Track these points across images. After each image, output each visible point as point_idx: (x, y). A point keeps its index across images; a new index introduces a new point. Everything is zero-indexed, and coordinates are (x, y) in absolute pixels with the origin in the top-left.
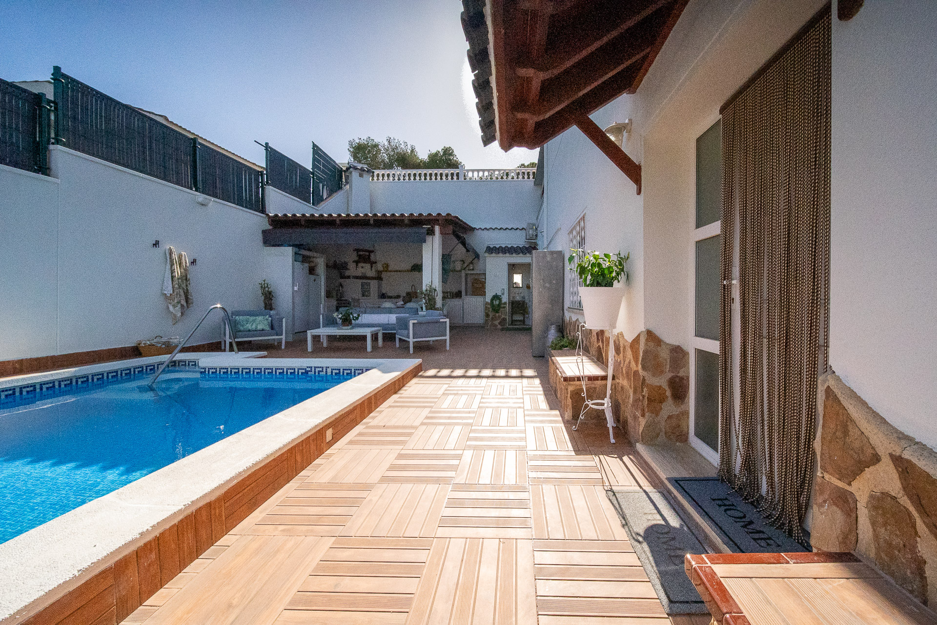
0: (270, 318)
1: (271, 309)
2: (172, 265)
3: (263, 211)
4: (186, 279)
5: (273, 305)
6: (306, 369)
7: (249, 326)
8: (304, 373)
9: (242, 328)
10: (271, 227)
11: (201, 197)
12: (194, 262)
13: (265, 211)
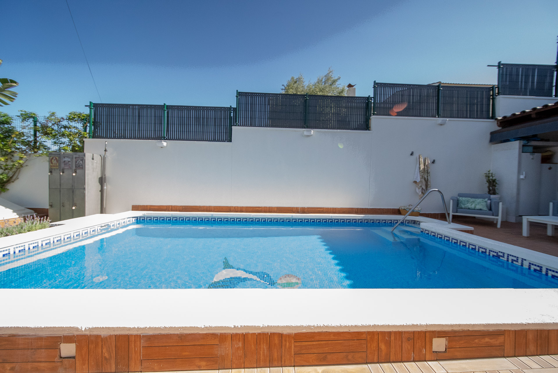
0: (489, 201)
1: (494, 193)
2: (420, 164)
3: (493, 117)
4: (428, 172)
5: (496, 190)
6: (497, 253)
7: (469, 205)
8: (495, 256)
9: (463, 206)
10: (500, 128)
11: (440, 120)
12: (433, 162)
13: (495, 117)
